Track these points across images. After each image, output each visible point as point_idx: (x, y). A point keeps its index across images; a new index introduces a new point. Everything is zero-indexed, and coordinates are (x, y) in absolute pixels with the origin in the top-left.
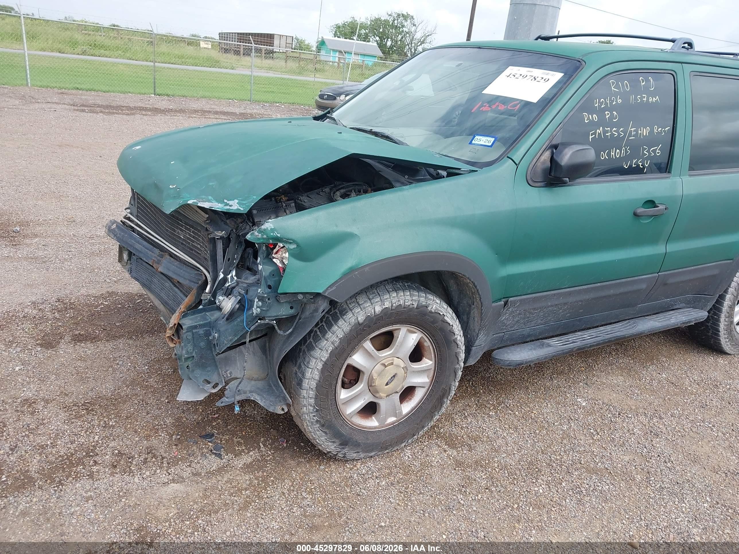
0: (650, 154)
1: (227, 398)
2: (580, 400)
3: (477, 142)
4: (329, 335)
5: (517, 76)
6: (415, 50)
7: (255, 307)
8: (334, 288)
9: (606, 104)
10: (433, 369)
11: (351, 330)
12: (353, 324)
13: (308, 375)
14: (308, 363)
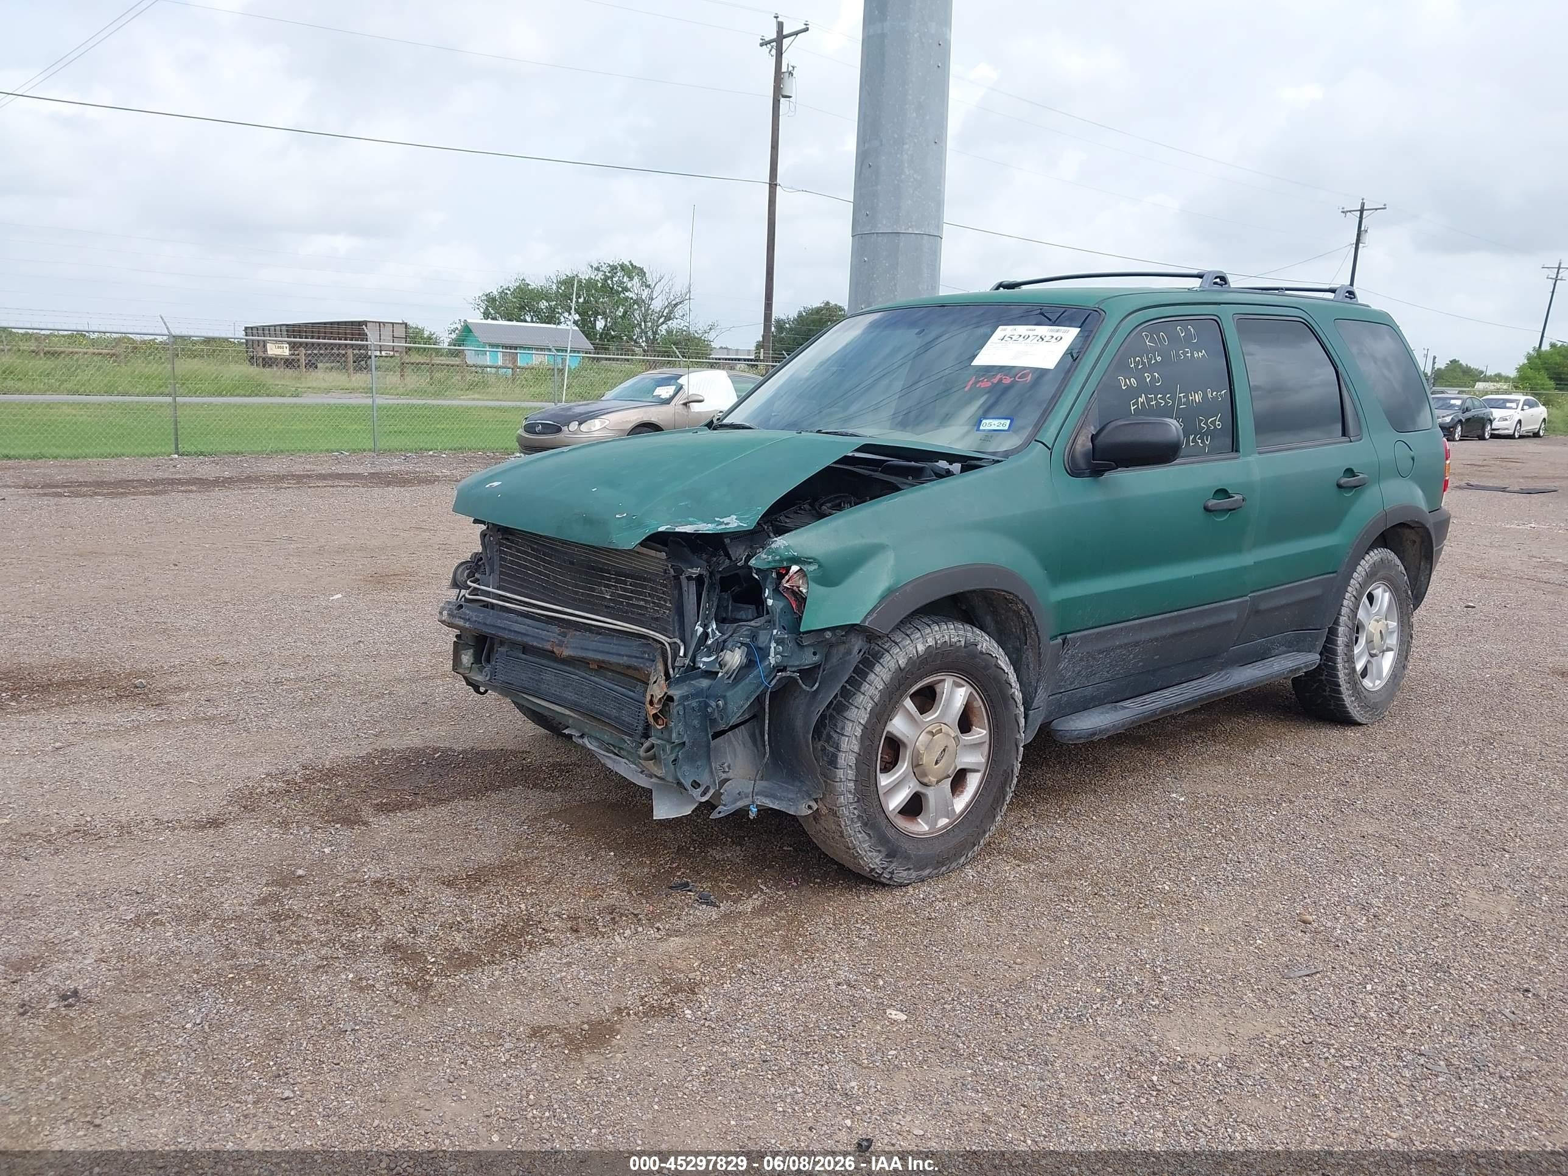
0: (1209, 427)
1: (725, 805)
2: (1174, 795)
3: (987, 428)
4: (865, 687)
5: (1014, 338)
6: (655, 333)
7: (772, 654)
8: (875, 615)
9: (1143, 363)
10: (988, 742)
11: (891, 679)
12: (893, 670)
13: (844, 746)
14: (843, 728)
